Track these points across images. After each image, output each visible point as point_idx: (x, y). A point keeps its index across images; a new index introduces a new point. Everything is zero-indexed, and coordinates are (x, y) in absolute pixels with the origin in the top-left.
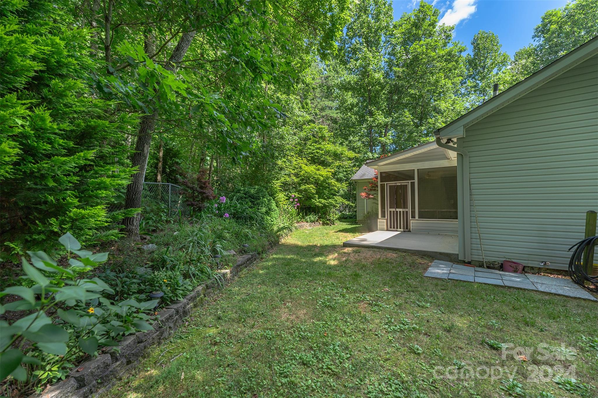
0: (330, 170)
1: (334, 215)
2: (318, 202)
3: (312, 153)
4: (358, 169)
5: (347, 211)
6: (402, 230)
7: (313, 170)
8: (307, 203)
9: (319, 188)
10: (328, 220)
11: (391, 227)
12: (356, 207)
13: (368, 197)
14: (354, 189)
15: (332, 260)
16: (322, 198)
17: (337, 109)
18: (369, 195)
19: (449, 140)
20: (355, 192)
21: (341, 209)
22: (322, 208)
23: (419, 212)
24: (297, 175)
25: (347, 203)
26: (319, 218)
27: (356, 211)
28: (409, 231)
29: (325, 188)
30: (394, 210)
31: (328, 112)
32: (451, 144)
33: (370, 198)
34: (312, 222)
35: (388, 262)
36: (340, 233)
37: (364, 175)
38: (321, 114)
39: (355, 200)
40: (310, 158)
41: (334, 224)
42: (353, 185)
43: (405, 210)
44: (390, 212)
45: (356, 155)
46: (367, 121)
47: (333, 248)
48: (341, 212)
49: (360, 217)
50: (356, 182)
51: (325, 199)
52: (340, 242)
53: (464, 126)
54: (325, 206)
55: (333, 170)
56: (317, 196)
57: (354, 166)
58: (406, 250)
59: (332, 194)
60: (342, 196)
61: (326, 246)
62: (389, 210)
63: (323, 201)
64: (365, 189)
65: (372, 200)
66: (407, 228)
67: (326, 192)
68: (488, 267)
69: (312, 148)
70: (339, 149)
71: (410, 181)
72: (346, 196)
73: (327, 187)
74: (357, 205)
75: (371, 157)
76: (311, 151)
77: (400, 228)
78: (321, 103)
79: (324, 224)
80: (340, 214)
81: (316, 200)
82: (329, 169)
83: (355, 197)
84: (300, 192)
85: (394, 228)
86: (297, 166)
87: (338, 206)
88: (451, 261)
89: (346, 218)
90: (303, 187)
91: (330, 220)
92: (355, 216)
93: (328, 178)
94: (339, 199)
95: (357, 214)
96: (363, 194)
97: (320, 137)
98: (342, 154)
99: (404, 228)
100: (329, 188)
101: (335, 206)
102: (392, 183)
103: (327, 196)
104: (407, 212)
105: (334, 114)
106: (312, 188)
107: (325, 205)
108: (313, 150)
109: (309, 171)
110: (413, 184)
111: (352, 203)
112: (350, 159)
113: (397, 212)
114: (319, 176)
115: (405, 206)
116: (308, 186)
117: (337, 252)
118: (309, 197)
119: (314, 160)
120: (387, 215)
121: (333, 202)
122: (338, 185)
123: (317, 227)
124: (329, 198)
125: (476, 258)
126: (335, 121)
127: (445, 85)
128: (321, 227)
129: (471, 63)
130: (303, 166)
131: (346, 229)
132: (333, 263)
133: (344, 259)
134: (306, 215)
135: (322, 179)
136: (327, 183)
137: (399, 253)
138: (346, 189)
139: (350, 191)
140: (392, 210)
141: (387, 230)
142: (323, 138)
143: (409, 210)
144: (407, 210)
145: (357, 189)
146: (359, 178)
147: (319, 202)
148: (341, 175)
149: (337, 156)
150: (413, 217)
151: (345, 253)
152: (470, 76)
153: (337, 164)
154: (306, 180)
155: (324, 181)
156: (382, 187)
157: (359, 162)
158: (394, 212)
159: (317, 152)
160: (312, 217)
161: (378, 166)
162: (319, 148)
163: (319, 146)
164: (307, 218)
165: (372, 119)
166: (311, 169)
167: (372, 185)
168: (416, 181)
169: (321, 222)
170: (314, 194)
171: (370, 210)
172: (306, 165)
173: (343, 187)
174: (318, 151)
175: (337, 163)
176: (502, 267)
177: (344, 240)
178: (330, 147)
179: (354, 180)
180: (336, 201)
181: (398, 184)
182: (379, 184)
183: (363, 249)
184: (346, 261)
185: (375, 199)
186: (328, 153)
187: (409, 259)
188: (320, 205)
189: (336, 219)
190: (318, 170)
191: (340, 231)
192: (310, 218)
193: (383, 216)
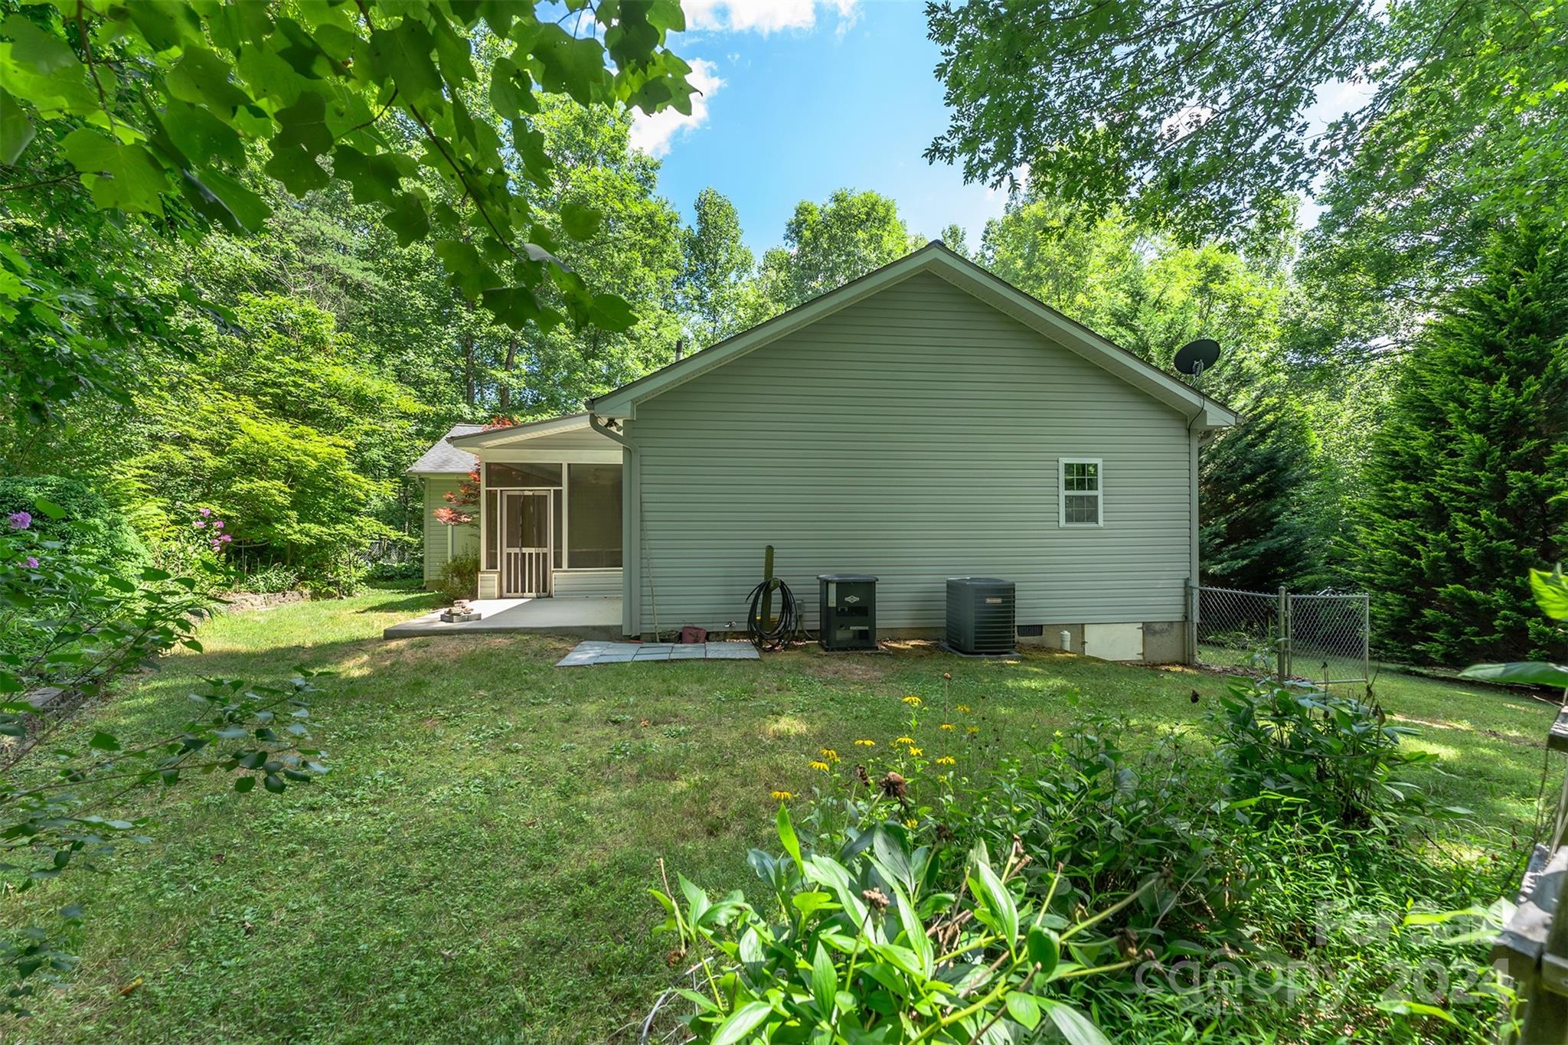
0: (342, 442)
1: (352, 569)
2: (295, 531)
3: (275, 384)
4: (430, 444)
5: (394, 557)
6: (534, 594)
7: (281, 436)
8: (258, 535)
9: (303, 492)
10: (329, 584)
11: (509, 591)
12: (421, 546)
13: (456, 520)
14: (418, 496)
15: (354, 668)
16: (311, 521)
17: (363, 255)
18: (460, 514)
19: (611, 422)
20: (419, 505)
21: (376, 552)
22: (310, 548)
23: (570, 554)
24: (217, 447)
25: (394, 535)
26: (302, 578)
27: (421, 560)
28: (550, 596)
29: (324, 492)
30: (517, 550)
31: (329, 258)
32: (614, 429)
33: (460, 523)
34: (273, 590)
35: (491, 655)
36: (373, 615)
37: (446, 462)
38: (307, 258)
39: (421, 527)
40: (268, 399)
41: (350, 595)
42: (414, 488)
43: (541, 550)
44: (509, 555)
45: (426, 408)
46: (460, 318)
47: (356, 646)
48: (374, 560)
49: (432, 572)
50: (423, 478)
51: (322, 524)
52: (377, 632)
53: (633, 401)
54: (321, 544)
55: (351, 443)
56: (294, 514)
57: (419, 433)
58: (532, 629)
59: (344, 509)
60: (377, 515)
61: (334, 644)
62: (506, 550)
63: (315, 529)
64: (450, 500)
65: (467, 528)
66: (545, 590)
67: (327, 503)
68: (662, 641)
69: (277, 367)
70: (373, 386)
71: (552, 489)
72: (390, 516)
73: (329, 489)
74: (426, 543)
75: (469, 417)
76: (272, 376)
77: (530, 591)
78: (308, 223)
79: (316, 595)
80: (370, 567)
81: (289, 526)
82: (337, 439)
83: (420, 519)
84: (225, 498)
85: (516, 591)
86: (214, 418)
87: (367, 542)
88: (611, 639)
89: (390, 578)
90: (240, 486)
91: (337, 583)
92: (420, 570)
93: (335, 463)
94: (371, 525)
95: (426, 566)
96: (444, 513)
97: (305, 339)
98: (381, 400)
99: (538, 591)
100: (335, 491)
101: (356, 545)
102: (515, 491)
103: (329, 515)
104: (545, 555)
105: (355, 271)
106: (277, 491)
107: (319, 540)
108: (281, 375)
109: (268, 438)
110: (558, 495)
111: (411, 534)
112: (405, 416)
113: (524, 555)
114: (303, 458)
115: (541, 543)
116: (262, 483)
117: (365, 652)
118: (260, 515)
119: (283, 408)
120: (501, 562)
121: (351, 533)
122: (366, 483)
123: (291, 605)
124: (337, 521)
125: (648, 628)
126: (356, 290)
127: (642, 279)
128: (307, 603)
129: (697, 246)
130: (243, 420)
131: (392, 603)
132: (356, 673)
133: (388, 663)
134: (252, 571)
135: (313, 465)
136: (329, 479)
137: (519, 637)
138: (392, 497)
139: (403, 501)
140: (514, 550)
141: (501, 597)
142: (317, 343)
143: (550, 550)
144: (545, 550)
145: (426, 496)
146: (433, 470)
147: (301, 532)
148: (375, 454)
149: (362, 403)
150: (558, 564)
151: (389, 652)
152: (691, 274)
153: (366, 427)
154: (252, 465)
155: (321, 472)
156: (491, 497)
157: (433, 428)
158: (516, 555)
159: (296, 385)
160: (274, 576)
161: (482, 447)
162: (303, 373)
163: (301, 366)
164: (258, 580)
165: (473, 317)
166: (274, 433)
167: (466, 491)
168: (565, 488)
169: (307, 591)
170: (284, 507)
171: (459, 552)
172: (255, 418)
173: (384, 491)
174: (300, 381)
175: (366, 423)
176: (680, 638)
177: (389, 626)
178: (345, 376)
179: (419, 474)
180: (361, 529)
181: (527, 493)
182: (483, 489)
183: (436, 638)
184: (393, 665)
185: (475, 525)
186: (334, 391)
187: (535, 645)
188: (306, 540)
189: (358, 581)
190: (301, 437)
191: (372, 609)
192: (265, 579)
193: (492, 565)
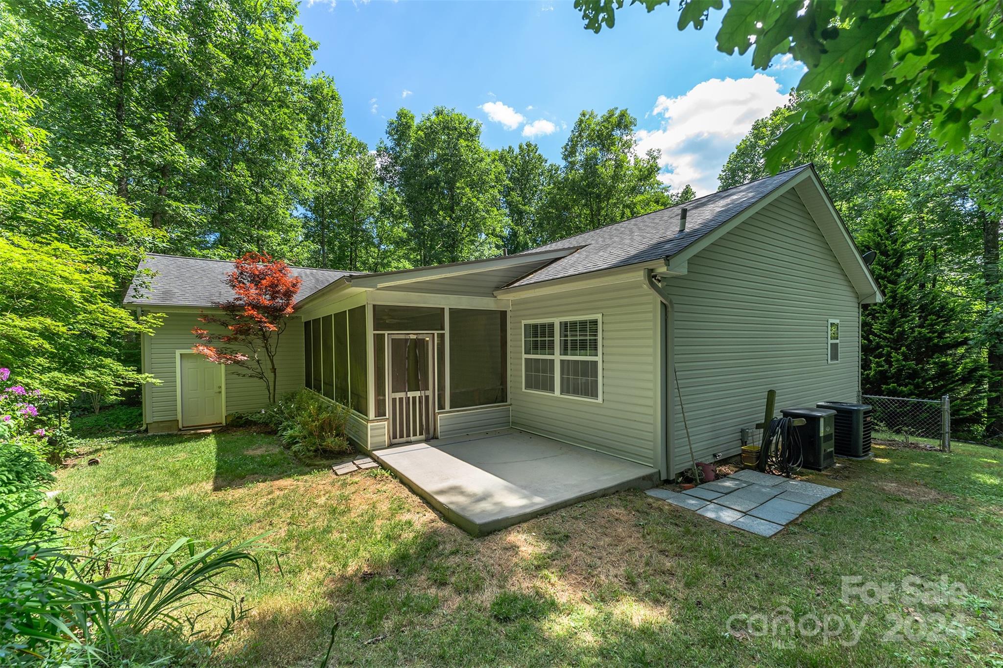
6: (419, 437)
11: (395, 437)
19: (656, 278)
23: (453, 396)
28: (435, 438)
30: (402, 395)
43: (425, 393)
44: (394, 400)
62: (392, 396)
66: (428, 432)
71: (435, 333)
77: (415, 434)
85: (401, 436)
99: (421, 434)
102: (400, 334)
110: (441, 336)
113: (408, 399)
115: (425, 385)
120: (389, 408)
140: (398, 395)
141: (390, 444)
146: (159, 303)
150: (441, 407)
156: (379, 340)
158: (401, 399)
168: (447, 332)
181: (412, 336)
182: (371, 333)
193: (380, 412)
